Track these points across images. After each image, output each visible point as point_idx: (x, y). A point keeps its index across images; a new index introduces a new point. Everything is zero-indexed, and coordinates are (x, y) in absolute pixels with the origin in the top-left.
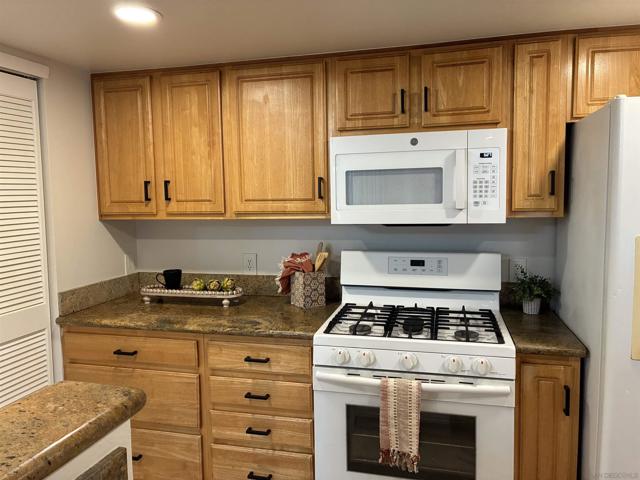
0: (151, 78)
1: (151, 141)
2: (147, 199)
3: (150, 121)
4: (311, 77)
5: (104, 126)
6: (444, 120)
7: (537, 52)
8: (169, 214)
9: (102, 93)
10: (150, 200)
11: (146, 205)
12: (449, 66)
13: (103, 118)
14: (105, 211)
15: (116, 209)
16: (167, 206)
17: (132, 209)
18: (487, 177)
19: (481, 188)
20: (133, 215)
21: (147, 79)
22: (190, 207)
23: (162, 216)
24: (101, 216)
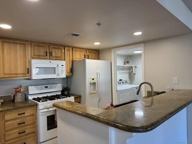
4: (25, 45)
6: (54, 58)
7: (68, 49)
18: (63, 69)
19: (62, 71)
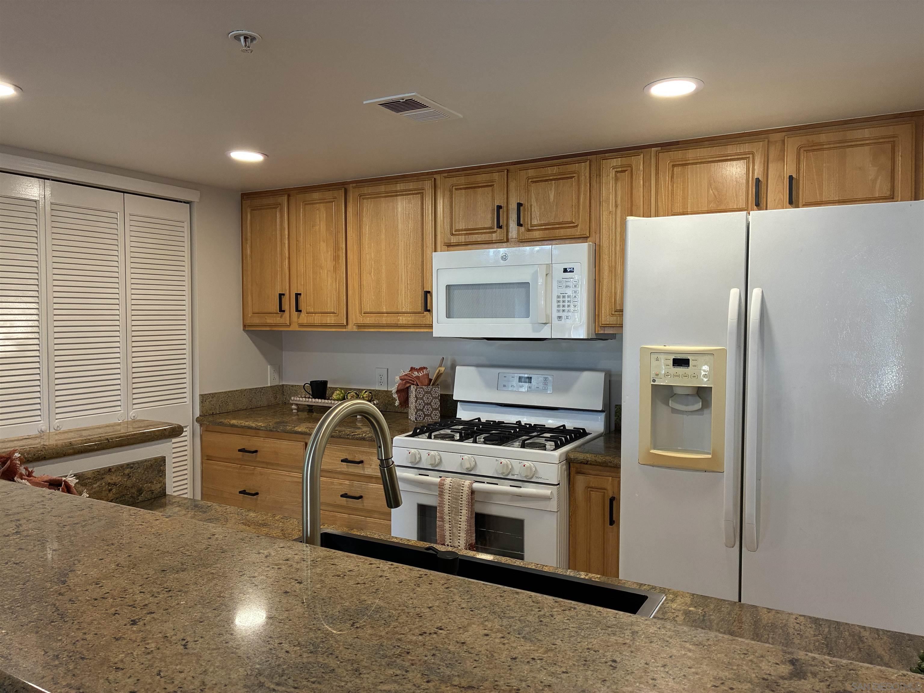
0: (289, 196)
1: (287, 255)
2: (281, 310)
3: (287, 236)
4: (421, 193)
5: (249, 242)
6: (537, 234)
7: (622, 166)
8: (301, 325)
9: (249, 210)
10: (284, 311)
11: (281, 317)
12: (541, 181)
13: (249, 234)
14: (248, 322)
15: (256, 320)
16: (298, 318)
17: (270, 320)
19: (564, 302)
20: (270, 326)
21: (286, 197)
22: (317, 319)
23: (295, 327)
24: (244, 326)
